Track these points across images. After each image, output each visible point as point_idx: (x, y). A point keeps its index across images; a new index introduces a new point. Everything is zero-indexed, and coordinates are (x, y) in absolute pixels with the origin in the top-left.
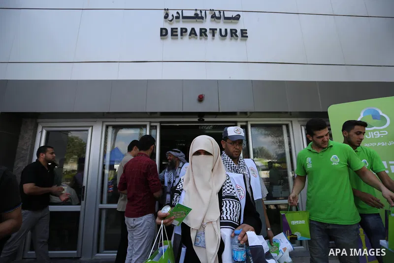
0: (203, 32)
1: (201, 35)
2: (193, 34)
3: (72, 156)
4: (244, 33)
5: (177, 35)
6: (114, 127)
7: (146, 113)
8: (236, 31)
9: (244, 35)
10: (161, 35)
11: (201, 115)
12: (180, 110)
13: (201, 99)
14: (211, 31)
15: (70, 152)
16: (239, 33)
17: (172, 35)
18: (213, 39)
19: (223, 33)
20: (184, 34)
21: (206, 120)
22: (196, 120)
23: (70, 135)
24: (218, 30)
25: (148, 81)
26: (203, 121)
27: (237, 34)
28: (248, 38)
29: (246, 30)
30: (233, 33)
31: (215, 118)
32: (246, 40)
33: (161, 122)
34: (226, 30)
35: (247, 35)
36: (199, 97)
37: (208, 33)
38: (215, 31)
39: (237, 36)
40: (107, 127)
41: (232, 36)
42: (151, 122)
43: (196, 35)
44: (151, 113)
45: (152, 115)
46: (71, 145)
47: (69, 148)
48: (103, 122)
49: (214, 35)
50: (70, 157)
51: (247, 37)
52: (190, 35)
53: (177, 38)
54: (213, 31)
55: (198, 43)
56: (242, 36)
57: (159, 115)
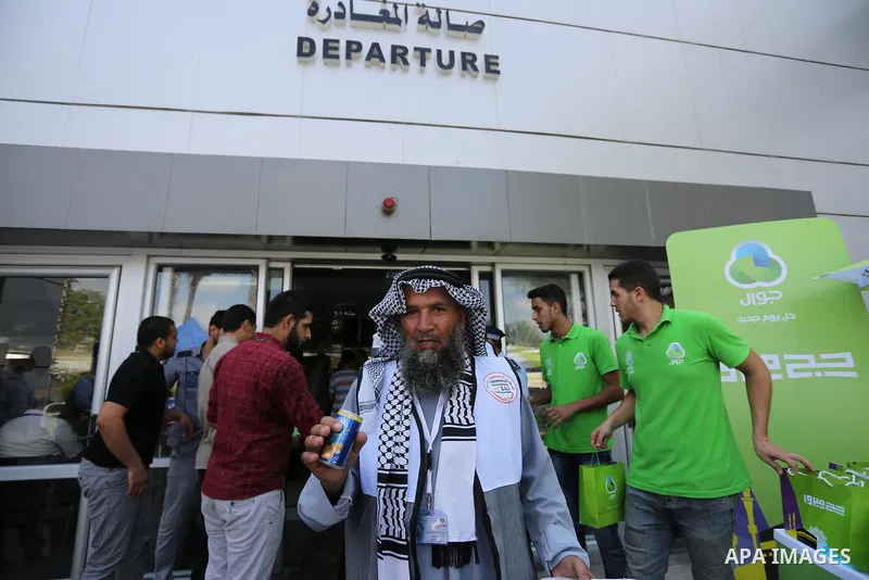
0: (399, 54)
1: (394, 61)
2: (375, 56)
3: (81, 339)
4: (491, 64)
5: (337, 57)
6: (178, 269)
7: (258, 237)
8: (474, 57)
9: (492, 67)
10: (300, 53)
11: (389, 246)
12: (340, 234)
13: (389, 208)
14: (418, 53)
15: (79, 328)
16: (480, 63)
17: (326, 55)
18: (422, 72)
19: (446, 61)
20: (353, 54)
21: (400, 257)
22: (378, 257)
23: (76, 287)
24: (434, 53)
25: (262, 160)
26: (393, 261)
27: (477, 64)
28: (501, 77)
29: (497, 57)
30: (468, 61)
31: (423, 252)
32: (496, 80)
33: (294, 261)
34: (452, 54)
35: (499, 68)
36: (385, 203)
37: (410, 57)
38: (427, 54)
39: (475, 69)
40: (160, 268)
41: (464, 68)
42: (269, 260)
43: (382, 60)
44: (271, 238)
45: (272, 242)
46: (80, 312)
47: (74, 319)
48: (149, 257)
49: (423, 63)
50: (78, 340)
51: (498, 72)
52: (368, 59)
53: (338, 65)
54: (423, 53)
55: (386, 78)
56: (488, 70)
57: (288, 243)
